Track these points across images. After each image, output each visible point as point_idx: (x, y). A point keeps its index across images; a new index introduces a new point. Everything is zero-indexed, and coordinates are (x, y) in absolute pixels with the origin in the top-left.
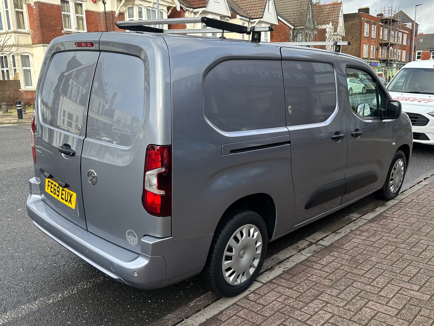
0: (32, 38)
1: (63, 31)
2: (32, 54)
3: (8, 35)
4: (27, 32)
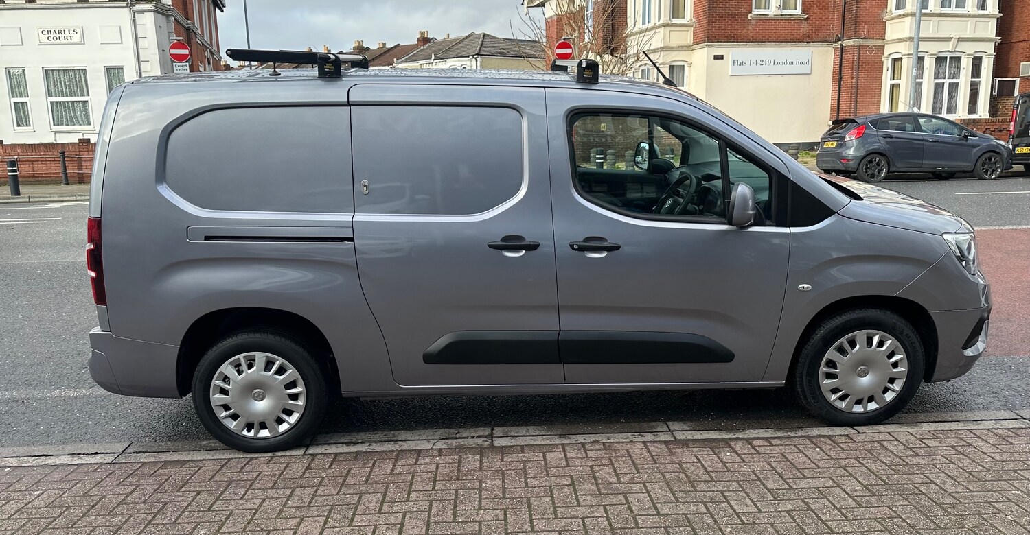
0: (694, 33)
1: (750, 15)
2: (690, 62)
3: (647, 33)
4: (687, 22)
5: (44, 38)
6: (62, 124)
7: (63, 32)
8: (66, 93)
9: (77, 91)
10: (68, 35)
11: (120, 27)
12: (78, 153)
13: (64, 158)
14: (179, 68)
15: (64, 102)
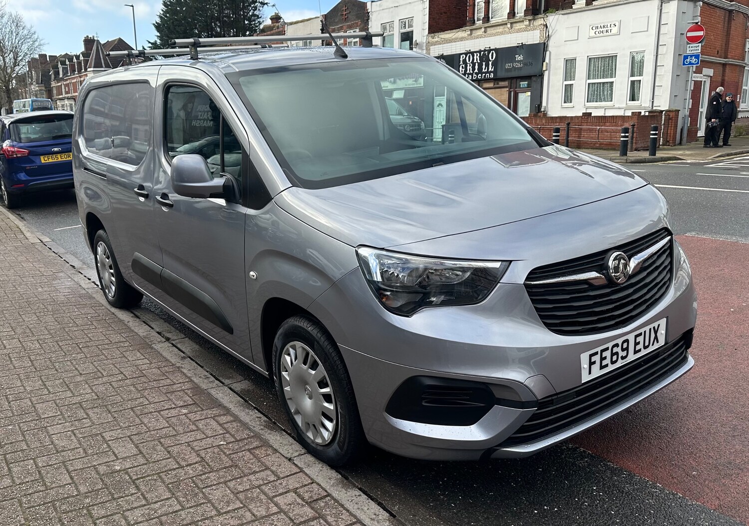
5: (592, 33)
6: (593, 101)
7: (606, 27)
8: (600, 76)
9: (608, 74)
10: (609, 28)
11: (649, 17)
12: (580, 124)
13: (568, 128)
14: (692, 49)
15: (598, 83)
